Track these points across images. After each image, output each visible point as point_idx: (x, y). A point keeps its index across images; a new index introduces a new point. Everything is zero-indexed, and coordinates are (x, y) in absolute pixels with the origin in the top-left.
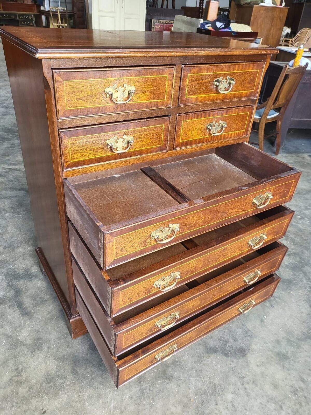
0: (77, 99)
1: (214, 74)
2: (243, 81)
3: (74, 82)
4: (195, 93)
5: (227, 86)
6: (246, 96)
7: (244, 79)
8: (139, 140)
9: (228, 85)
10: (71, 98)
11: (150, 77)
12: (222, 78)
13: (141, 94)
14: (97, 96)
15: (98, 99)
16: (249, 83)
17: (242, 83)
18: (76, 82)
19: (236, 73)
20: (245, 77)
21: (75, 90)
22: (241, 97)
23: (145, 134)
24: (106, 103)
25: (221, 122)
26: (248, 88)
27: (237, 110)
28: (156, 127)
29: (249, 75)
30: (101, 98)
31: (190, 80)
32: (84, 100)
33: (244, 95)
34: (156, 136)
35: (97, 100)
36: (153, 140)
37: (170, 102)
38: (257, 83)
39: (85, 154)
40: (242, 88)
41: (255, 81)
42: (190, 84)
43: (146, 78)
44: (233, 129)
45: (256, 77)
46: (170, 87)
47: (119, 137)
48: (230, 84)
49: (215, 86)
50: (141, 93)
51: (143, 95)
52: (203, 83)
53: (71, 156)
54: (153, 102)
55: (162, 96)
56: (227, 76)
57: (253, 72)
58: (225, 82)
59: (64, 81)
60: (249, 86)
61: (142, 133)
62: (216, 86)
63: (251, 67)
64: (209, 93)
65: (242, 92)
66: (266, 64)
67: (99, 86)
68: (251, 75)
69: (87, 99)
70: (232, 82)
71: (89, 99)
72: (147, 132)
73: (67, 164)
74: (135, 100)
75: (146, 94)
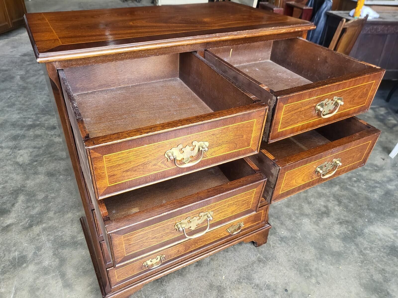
0: (124, 172)
2: (353, 97)
3: (119, 154)
4: (290, 124)
5: (332, 107)
7: (355, 95)
9: (334, 106)
10: (115, 173)
11: (231, 126)
13: (216, 148)
14: (154, 162)
15: (155, 165)
16: (360, 98)
17: (352, 100)
18: (122, 153)
20: (356, 92)
21: (120, 163)
24: (166, 167)
29: (362, 89)
30: (159, 164)
32: (135, 171)
35: (154, 167)
37: (257, 148)
38: (370, 96)
40: (351, 106)
41: (368, 95)
43: (224, 128)
46: (258, 132)
48: (336, 104)
49: (317, 111)
50: (217, 146)
51: (220, 147)
54: (234, 152)
57: (367, 85)
58: (330, 104)
59: (104, 156)
60: (361, 101)
64: (308, 120)
67: (157, 151)
68: (364, 89)
69: (139, 169)
70: (339, 101)
71: (142, 168)
74: (207, 156)
75: (224, 146)
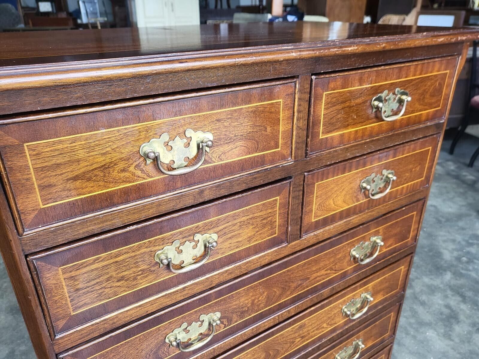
0: (68, 180)
1: (372, 87)
2: (422, 94)
3: (54, 143)
4: (337, 127)
5: (395, 106)
6: (427, 120)
7: (424, 90)
8: (229, 235)
9: (398, 105)
10: (53, 180)
11: (246, 108)
12: (386, 92)
13: (226, 145)
14: (121, 165)
15: (124, 170)
16: (432, 96)
17: (421, 98)
18: (61, 142)
19: (412, 80)
20: (425, 86)
21: (58, 162)
22: (420, 122)
23: (240, 222)
24: (145, 176)
25: (385, 172)
26: (431, 106)
27: (412, 146)
28: (264, 204)
29: (433, 81)
30: (132, 169)
31: (327, 104)
32: (89, 180)
33: (423, 118)
34: (265, 221)
35: (123, 175)
36: (258, 229)
37: (289, 152)
38: (445, 94)
39: (107, 290)
40: (421, 107)
41: (442, 92)
42: (329, 111)
43: (235, 110)
44: (405, 180)
45: (444, 84)
46: (288, 123)
47: (184, 240)
48: (401, 101)
49: (374, 110)
50: (227, 143)
51: (231, 146)
52: (353, 106)
53: (70, 304)
54: (255, 157)
55: (272, 143)
56: (395, 89)
57: (439, 77)
58: (392, 100)
59: (25, 145)
60: (433, 101)
61: (235, 222)
62: (376, 108)
63: (437, 66)
64: (364, 124)
65: (421, 114)
66: (462, 59)
67: (124, 143)
68: (436, 81)
69: (96, 176)
70: (404, 97)
71: (102, 174)
72: (244, 218)
73: (61, 324)
74: (213, 159)
75: (239, 144)
